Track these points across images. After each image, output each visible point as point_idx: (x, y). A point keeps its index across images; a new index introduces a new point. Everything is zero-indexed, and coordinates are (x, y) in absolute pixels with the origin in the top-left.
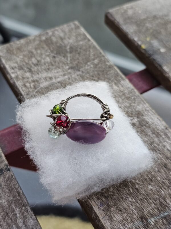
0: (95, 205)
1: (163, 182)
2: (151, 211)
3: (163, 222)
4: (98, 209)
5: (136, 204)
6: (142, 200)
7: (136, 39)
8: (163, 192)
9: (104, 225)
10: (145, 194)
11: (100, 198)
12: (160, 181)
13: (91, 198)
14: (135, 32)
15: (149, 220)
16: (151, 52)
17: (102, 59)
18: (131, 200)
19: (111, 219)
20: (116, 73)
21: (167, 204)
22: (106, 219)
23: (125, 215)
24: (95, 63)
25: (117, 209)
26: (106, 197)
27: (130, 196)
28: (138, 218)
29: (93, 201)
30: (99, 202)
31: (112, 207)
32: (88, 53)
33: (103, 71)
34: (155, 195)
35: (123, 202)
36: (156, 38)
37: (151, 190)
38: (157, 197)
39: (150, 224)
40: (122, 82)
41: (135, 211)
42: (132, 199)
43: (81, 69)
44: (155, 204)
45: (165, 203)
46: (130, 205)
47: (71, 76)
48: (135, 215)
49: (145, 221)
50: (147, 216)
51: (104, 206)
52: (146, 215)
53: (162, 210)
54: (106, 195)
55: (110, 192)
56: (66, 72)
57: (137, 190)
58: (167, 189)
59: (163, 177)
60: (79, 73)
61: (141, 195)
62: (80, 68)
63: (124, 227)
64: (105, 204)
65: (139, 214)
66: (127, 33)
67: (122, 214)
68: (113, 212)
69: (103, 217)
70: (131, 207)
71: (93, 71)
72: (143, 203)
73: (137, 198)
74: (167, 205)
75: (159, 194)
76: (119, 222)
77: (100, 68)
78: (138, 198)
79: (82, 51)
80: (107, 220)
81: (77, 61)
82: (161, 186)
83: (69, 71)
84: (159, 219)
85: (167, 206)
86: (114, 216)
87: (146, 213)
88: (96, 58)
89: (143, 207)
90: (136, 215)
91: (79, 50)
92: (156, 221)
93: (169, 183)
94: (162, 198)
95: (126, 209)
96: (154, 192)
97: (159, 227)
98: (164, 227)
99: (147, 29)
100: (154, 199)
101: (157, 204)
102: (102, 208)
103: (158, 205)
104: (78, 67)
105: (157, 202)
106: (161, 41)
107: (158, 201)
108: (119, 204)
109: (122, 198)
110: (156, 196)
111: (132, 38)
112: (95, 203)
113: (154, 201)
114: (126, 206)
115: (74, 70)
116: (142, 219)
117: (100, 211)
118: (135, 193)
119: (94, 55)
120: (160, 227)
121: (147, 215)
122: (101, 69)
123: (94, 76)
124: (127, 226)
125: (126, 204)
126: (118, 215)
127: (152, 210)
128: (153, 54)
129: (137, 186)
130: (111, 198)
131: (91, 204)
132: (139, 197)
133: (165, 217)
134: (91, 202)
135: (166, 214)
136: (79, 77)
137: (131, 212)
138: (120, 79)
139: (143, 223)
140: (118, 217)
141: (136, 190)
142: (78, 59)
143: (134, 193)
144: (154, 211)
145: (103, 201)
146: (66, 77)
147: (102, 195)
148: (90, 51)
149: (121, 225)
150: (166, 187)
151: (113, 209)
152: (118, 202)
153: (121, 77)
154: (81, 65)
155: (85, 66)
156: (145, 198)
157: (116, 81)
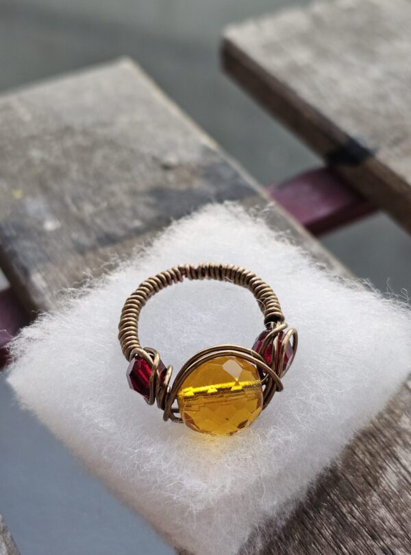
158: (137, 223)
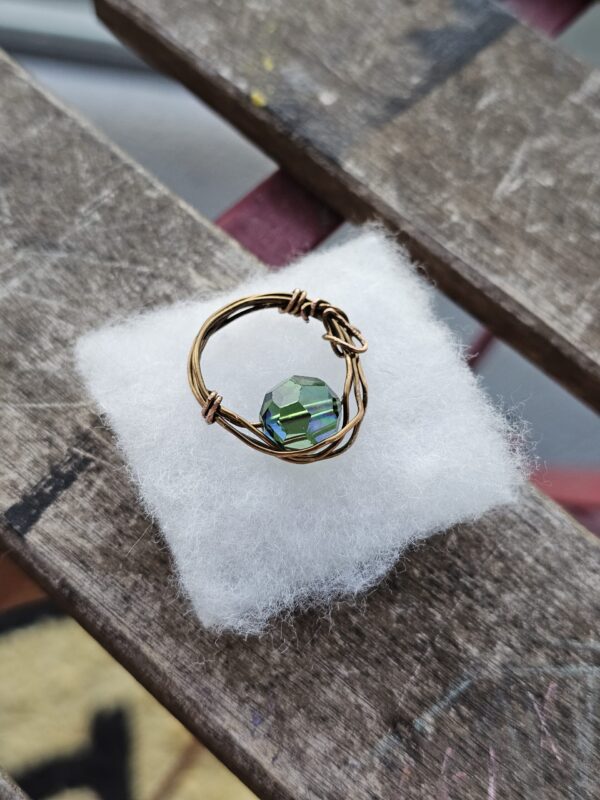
0: (237, 727)
1: (432, 582)
2: (416, 690)
3: (459, 713)
4: (250, 738)
5: (366, 682)
6: (380, 663)
7: (226, 73)
8: (438, 617)
9: (284, 784)
10: (385, 639)
11: (248, 698)
12: (420, 579)
13: (219, 706)
14: (218, 46)
15: (418, 723)
16: (289, 115)
17: (126, 183)
18: (346, 673)
19: (299, 758)
20: (189, 223)
21: (459, 650)
22: (285, 761)
23: (339, 730)
24: (106, 200)
25: (310, 720)
26: (265, 690)
27: (341, 662)
28: (380, 725)
29: (228, 714)
30: (247, 714)
31: (291, 716)
32: (68, 169)
33: (143, 229)
34: (418, 632)
35: (324, 689)
36: (296, 53)
37: (401, 619)
38: (423, 636)
39: (423, 734)
40: (219, 255)
41: (366, 705)
42: (348, 668)
43: (61, 240)
44: (423, 664)
45: (451, 649)
46: (348, 691)
47: (32, 275)
48: (371, 718)
49: (405, 730)
50: (407, 711)
51: (268, 721)
52: (404, 708)
53: (447, 677)
54: (264, 681)
55: (275, 667)
56: (9, 266)
57: (358, 632)
58: (448, 601)
59: (428, 564)
60: (55, 256)
61: (372, 646)
62: (55, 235)
63: (347, 768)
64: (269, 713)
65: (381, 713)
66: (190, 51)
67: (330, 728)
68: (300, 734)
69: (274, 759)
70: (352, 698)
71: (108, 237)
72: (386, 670)
73: (362, 660)
74: (461, 654)
75: (427, 625)
76: (326, 757)
77: (127, 217)
78: (366, 659)
79: (44, 163)
80: (289, 765)
81: (38, 208)
82: (428, 595)
83: (20, 256)
84: (447, 710)
85: (460, 659)
86: (306, 743)
87: (401, 701)
88: (105, 180)
89: (388, 685)
90: (375, 718)
91: (31, 163)
92: (438, 719)
93: (449, 578)
94: (442, 637)
95: (340, 709)
96: (412, 621)
97: (451, 735)
98: (467, 728)
99: (257, 24)
100: (416, 646)
101: (429, 662)
102: (262, 729)
103: (435, 664)
104: (46, 233)
105: (427, 654)
106: (312, 61)
107: (429, 649)
108: (311, 701)
109: (317, 675)
110: (420, 635)
111: (210, 72)
112: (236, 718)
113: (417, 654)
114: (337, 700)
115: (37, 250)
116: (394, 726)
117: (259, 742)
118: (353, 645)
119: (93, 171)
120: (454, 733)
121: (406, 706)
122: (132, 223)
123: (116, 255)
124: (356, 763)
125: (332, 690)
126: (318, 736)
127: (417, 685)
128: (298, 121)
129: (354, 620)
130: (283, 685)
131: (225, 726)
132: (369, 656)
133: (463, 698)
134: (224, 720)
135: (464, 685)
136: (62, 271)
137: (357, 712)
138: (210, 243)
139: (401, 737)
140: (319, 744)
141: (353, 636)
142: (39, 201)
143: (351, 647)
144: (425, 687)
145: (260, 706)
146: (15, 283)
147: (253, 687)
148: (73, 158)
149: (334, 768)
150: (444, 596)
151: (297, 722)
152: (308, 691)
153: (211, 237)
154: (57, 223)
155: (72, 223)
156: (388, 653)
157: (197, 258)
158: (415, 80)
